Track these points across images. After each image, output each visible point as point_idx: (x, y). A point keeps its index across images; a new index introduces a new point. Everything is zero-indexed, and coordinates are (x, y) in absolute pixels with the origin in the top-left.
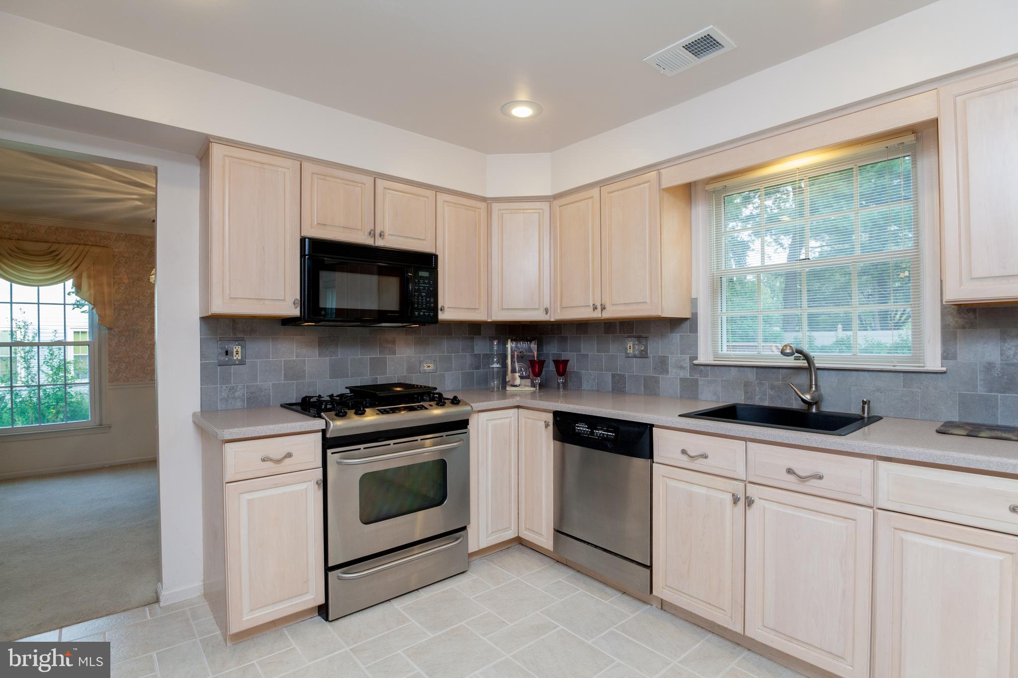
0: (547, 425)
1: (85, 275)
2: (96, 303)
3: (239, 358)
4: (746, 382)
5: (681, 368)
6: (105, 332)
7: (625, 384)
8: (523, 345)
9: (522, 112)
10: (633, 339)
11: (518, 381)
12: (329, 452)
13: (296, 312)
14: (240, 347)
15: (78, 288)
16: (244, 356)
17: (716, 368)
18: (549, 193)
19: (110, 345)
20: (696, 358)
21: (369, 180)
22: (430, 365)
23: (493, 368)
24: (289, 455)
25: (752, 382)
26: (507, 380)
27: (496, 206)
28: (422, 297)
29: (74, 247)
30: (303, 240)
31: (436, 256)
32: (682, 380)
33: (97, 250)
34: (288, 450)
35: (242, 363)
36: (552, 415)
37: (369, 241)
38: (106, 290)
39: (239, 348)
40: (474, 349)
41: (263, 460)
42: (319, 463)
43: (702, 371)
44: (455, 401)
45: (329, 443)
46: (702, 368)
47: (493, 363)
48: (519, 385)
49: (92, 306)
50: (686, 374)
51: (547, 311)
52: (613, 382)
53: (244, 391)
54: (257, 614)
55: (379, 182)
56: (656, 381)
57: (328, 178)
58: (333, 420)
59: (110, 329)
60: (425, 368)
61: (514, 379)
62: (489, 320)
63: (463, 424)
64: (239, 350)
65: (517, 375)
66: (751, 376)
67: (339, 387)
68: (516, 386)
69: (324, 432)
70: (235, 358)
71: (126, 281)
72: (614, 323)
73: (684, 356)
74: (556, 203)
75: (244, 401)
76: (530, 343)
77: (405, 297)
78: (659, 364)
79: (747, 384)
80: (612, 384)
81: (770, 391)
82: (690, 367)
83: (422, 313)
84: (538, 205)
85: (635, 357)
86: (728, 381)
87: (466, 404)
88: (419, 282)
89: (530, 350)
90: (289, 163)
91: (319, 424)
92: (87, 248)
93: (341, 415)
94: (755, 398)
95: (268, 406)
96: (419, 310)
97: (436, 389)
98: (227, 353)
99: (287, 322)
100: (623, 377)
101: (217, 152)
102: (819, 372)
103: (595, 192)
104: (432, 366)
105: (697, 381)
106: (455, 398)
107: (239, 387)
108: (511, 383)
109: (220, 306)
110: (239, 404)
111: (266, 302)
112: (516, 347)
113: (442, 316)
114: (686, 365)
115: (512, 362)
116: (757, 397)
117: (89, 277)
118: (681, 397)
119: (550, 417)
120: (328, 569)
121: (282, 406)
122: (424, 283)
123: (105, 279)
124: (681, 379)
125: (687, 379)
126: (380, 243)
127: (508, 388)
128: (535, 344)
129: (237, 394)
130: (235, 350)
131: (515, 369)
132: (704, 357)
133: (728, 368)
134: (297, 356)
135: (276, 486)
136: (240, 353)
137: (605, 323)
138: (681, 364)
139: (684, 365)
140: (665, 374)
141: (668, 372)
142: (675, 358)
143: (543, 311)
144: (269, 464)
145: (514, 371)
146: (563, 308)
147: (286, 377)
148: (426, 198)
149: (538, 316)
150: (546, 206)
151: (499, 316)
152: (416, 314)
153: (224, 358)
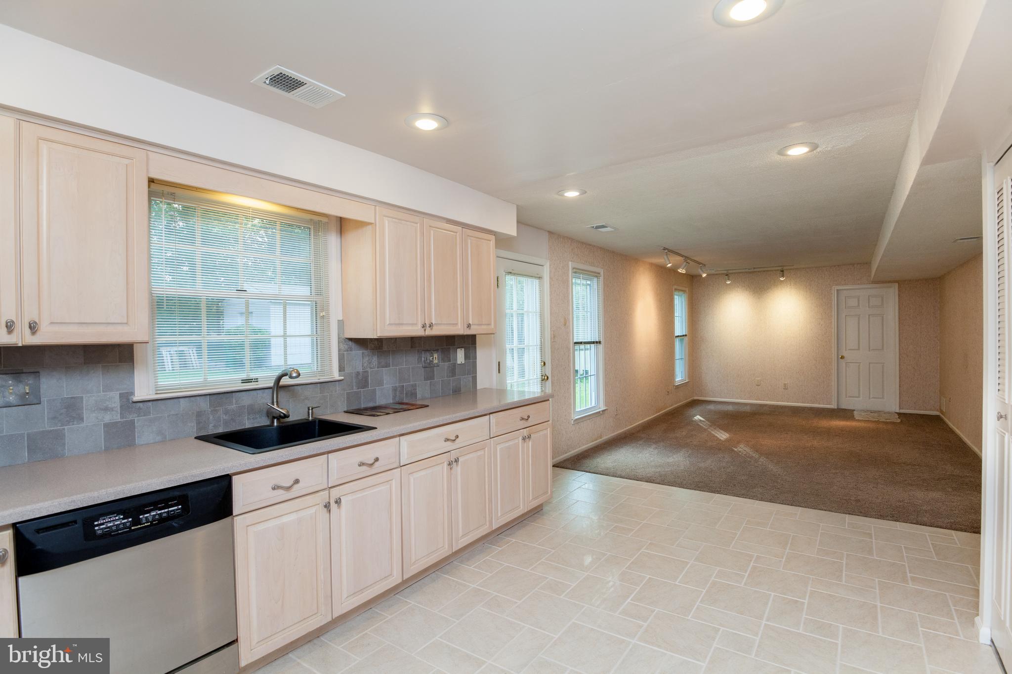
4: (198, 412)
5: (107, 409)
17: (160, 402)
20: (133, 393)
25: (205, 411)
32: (109, 427)
43: (140, 408)
46: (141, 405)
50: (114, 417)
56: (57, 435)
66: (204, 405)
73: (111, 394)
78: (62, 411)
79: (199, 414)
81: (224, 416)
82: (121, 407)
86: (177, 414)
94: (208, 426)
105: (132, 423)
114: (114, 405)
116: (211, 425)
118: (107, 449)
124: (106, 425)
125: (117, 423)
132: (143, 392)
133: (175, 400)
138: (105, 405)
139: (110, 406)
140: (75, 423)
141: (83, 419)
142: (94, 398)
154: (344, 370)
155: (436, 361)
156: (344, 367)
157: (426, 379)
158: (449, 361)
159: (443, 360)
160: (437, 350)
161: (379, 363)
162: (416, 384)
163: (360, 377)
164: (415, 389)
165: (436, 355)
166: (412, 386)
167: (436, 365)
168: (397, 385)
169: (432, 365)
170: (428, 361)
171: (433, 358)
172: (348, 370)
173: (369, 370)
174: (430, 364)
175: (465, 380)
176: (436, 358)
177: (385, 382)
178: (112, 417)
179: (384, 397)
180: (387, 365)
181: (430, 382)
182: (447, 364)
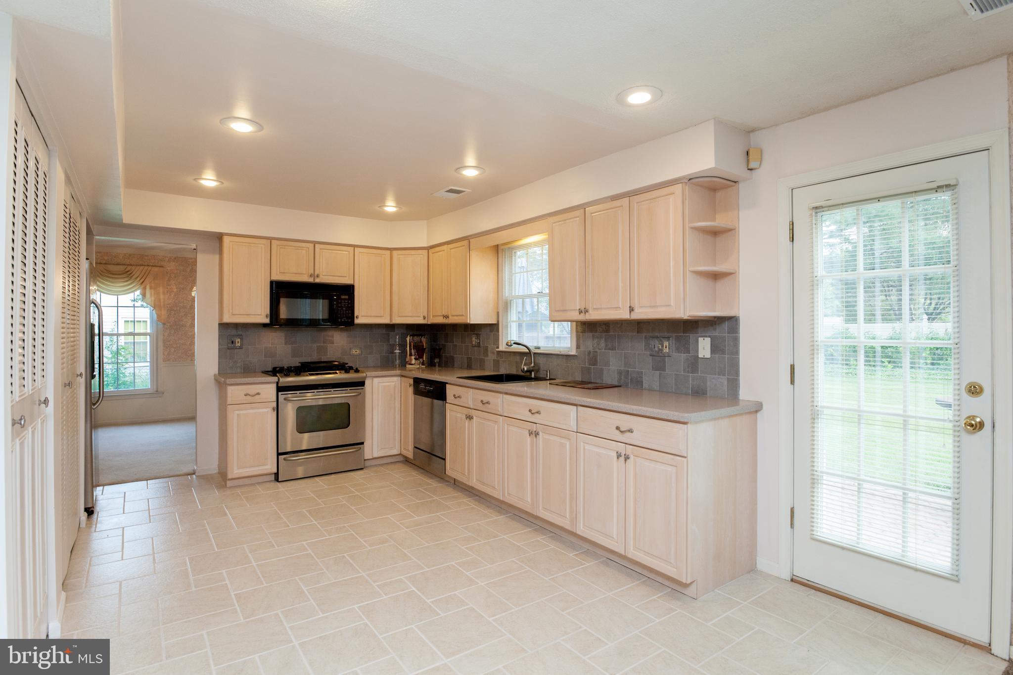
0: (410, 386)
1: (148, 287)
2: (156, 306)
3: (239, 345)
5: (493, 353)
6: (161, 325)
7: (471, 363)
8: (416, 339)
9: (390, 208)
10: (475, 335)
11: (413, 362)
12: (280, 393)
13: (267, 321)
15: (144, 295)
16: (242, 344)
17: (506, 353)
18: (425, 245)
19: (164, 335)
20: (498, 348)
21: (311, 246)
23: (396, 352)
24: (258, 394)
26: (406, 361)
27: (395, 253)
28: (343, 310)
29: (142, 268)
30: (272, 283)
31: (354, 286)
33: (156, 269)
34: (257, 391)
35: (241, 348)
36: (412, 380)
37: (311, 280)
38: (162, 297)
39: (239, 340)
41: (246, 395)
42: (275, 399)
43: (501, 355)
44: (357, 371)
45: (280, 389)
46: (501, 353)
47: (396, 349)
48: (414, 364)
49: (152, 308)
51: (424, 318)
53: (242, 363)
54: (241, 471)
55: (317, 246)
57: (286, 247)
58: (281, 377)
59: (164, 324)
60: (354, 353)
61: (411, 360)
62: (391, 323)
63: (362, 384)
64: (239, 341)
65: (413, 357)
67: (296, 362)
68: (412, 364)
69: (277, 383)
70: (237, 345)
71: (175, 290)
73: (494, 346)
74: (431, 251)
75: (242, 368)
76: (422, 337)
77: (332, 310)
78: (485, 351)
80: (467, 363)
82: (497, 353)
83: (343, 320)
84: (420, 252)
85: (475, 346)
87: (363, 373)
88: (341, 302)
89: (421, 342)
90: (264, 241)
91: (275, 379)
92: (150, 268)
93: (287, 375)
95: (255, 372)
96: (341, 318)
97: (347, 364)
98: (232, 342)
99: (265, 325)
100: (471, 359)
101: (226, 240)
102: (535, 355)
103: (445, 247)
104: (358, 352)
105: (498, 361)
106: (357, 369)
107: (239, 361)
108: (409, 362)
109: (227, 319)
110: (239, 370)
111: (251, 316)
112: (412, 338)
113: (357, 321)
115: (410, 349)
117: (151, 288)
119: (411, 381)
120: (279, 454)
121: (263, 372)
122: (345, 302)
123: (161, 289)
124: (493, 360)
125: (495, 359)
126: (318, 280)
127: (408, 366)
128: (425, 338)
129: (239, 365)
130: (237, 341)
131: (412, 354)
132: (502, 347)
133: (509, 353)
134: (272, 345)
135: (252, 408)
136: (240, 343)
138: (493, 351)
141: (488, 356)
142: (490, 347)
143: (422, 318)
144: (248, 397)
145: (411, 355)
146: (433, 316)
147: (265, 356)
148: (347, 252)
149: (420, 321)
150: (425, 252)
151: (397, 320)
152: (340, 320)
153: (230, 345)
154: (580, 348)
155: (666, 350)
156: (580, 346)
157: (655, 368)
158: (688, 352)
159: (678, 350)
160: (668, 338)
161: (606, 346)
162: (642, 372)
163: (591, 355)
164: (642, 377)
165: (666, 343)
166: (638, 373)
167: (666, 355)
168: (622, 369)
169: (661, 355)
170: (656, 349)
171: (663, 346)
172: (582, 349)
173: (597, 350)
174: (658, 353)
175: (713, 380)
176: (666, 347)
177: (611, 363)
179: (610, 377)
180: (613, 349)
181: (660, 374)
182: (683, 356)
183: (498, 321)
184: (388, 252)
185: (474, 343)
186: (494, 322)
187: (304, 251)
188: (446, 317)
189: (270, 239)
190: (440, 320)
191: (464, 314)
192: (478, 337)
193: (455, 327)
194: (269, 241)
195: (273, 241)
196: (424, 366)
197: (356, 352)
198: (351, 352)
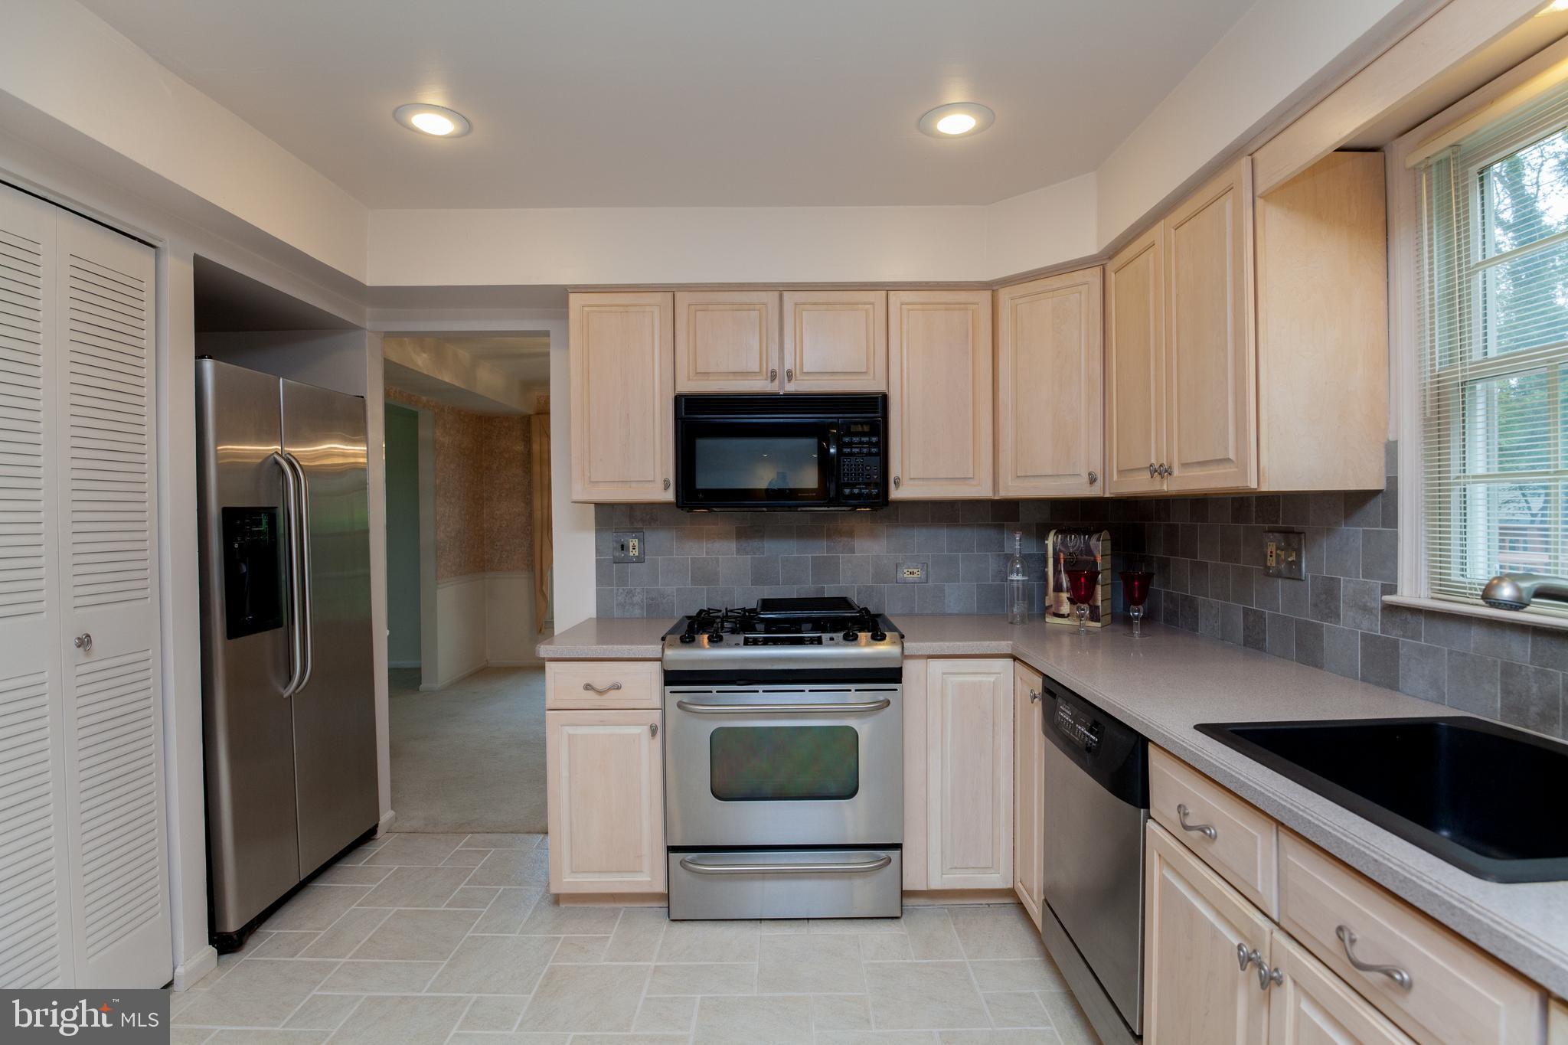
0: (1035, 703)
3: (637, 554)
4: (1507, 666)
5: (1365, 609)
7: (1264, 632)
8: (1075, 542)
9: (956, 124)
10: (1276, 535)
11: (1066, 608)
12: (669, 689)
13: (670, 496)
14: (637, 540)
16: (642, 552)
17: (1437, 617)
18: (1091, 248)
20: (1392, 589)
21: (772, 298)
22: (915, 571)
23: (1013, 580)
24: (616, 686)
25: (1521, 668)
26: (1047, 605)
27: (1005, 294)
28: (858, 464)
30: (678, 399)
31: (885, 398)
32: (1367, 640)
34: (618, 679)
35: (640, 560)
36: (1042, 685)
37: (774, 387)
39: (636, 542)
40: (1003, 546)
41: (586, 688)
42: (657, 702)
43: (1406, 622)
44: (877, 636)
45: (669, 678)
46: (1407, 615)
47: (1012, 572)
48: (1069, 615)
50: (1375, 626)
51: (1092, 480)
52: (1246, 628)
53: (643, 596)
54: (580, 879)
55: (787, 295)
56: (1317, 633)
57: (709, 306)
60: (905, 576)
61: (1059, 603)
62: (997, 497)
63: (891, 675)
64: (636, 544)
65: (1065, 596)
68: (1062, 616)
69: (663, 661)
70: (631, 554)
72: (1248, 498)
73: (1371, 583)
74: (1111, 265)
75: (643, 608)
76: (1089, 538)
77: (826, 466)
78: (1323, 597)
79: (1508, 670)
80: (1244, 629)
82: (1382, 610)
83: (856, 492)
84: (1078, 276)
85: (1280, 575)
86: (1464, 654)
88: (849, 442)
89: (1089, 551)
90: (657, 298)
93: (687, 640)
96: (853, 487)
98: (622, 547)
100: (1262, 617)
101: (575, 300)
104: (918, 574)
105: (1395, 645)
107: (638, 591)
108: (1053, 609)
110: (637, 612)
111: (633, 485)
112: (1063, 543)
113: (895, 494)
114: (1373, 605)
115: (1056, 572)
118: (1363, 679)
119: (1040, 689)
120: (669, 850)
122: (860, 442)
124: (1364, 636)
125: (1376, 637)
126: (791, 388)
127: (1047, 620)
128: (1098, 540)
129: (636, 599)
130: (631, 544)
131: (1061, 586)
132: (1413, 590)
134: (707, 553)
135: (603, 723)
136: (637, 548)
137: (1234, 499)
138: (1363, 600)
139: (1369, 604)
140: (1333, 619)
141: (1339, 616)
142: (1352, 585)
143: (1085, 478)
144: (590, 694)
145: (1058, 588)
146: (1120, 472)
147: (694, 581)
148: (869, 306)
149: (1076, 487)
150: (1093, 276)
151: (1013, 489)
152: (847, 491)
153: (619, 554)
178: (1371, 625)
183: (1393, 481)
184: (987, 295)
185: (1272, 562)
186: (1371, 480)
187: (756, 313)
188: (1163, 471)
189: (671, 290)
190: (1141, 485)
191: (1232, 456)
192: (1288, 544)
193: (1199, 504)
194: (670, 295)
195: (678, 295)
196: (1098, 625)
197: (911, 573)
198: (900, 575)
